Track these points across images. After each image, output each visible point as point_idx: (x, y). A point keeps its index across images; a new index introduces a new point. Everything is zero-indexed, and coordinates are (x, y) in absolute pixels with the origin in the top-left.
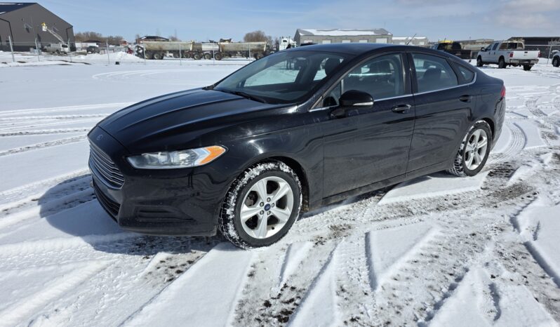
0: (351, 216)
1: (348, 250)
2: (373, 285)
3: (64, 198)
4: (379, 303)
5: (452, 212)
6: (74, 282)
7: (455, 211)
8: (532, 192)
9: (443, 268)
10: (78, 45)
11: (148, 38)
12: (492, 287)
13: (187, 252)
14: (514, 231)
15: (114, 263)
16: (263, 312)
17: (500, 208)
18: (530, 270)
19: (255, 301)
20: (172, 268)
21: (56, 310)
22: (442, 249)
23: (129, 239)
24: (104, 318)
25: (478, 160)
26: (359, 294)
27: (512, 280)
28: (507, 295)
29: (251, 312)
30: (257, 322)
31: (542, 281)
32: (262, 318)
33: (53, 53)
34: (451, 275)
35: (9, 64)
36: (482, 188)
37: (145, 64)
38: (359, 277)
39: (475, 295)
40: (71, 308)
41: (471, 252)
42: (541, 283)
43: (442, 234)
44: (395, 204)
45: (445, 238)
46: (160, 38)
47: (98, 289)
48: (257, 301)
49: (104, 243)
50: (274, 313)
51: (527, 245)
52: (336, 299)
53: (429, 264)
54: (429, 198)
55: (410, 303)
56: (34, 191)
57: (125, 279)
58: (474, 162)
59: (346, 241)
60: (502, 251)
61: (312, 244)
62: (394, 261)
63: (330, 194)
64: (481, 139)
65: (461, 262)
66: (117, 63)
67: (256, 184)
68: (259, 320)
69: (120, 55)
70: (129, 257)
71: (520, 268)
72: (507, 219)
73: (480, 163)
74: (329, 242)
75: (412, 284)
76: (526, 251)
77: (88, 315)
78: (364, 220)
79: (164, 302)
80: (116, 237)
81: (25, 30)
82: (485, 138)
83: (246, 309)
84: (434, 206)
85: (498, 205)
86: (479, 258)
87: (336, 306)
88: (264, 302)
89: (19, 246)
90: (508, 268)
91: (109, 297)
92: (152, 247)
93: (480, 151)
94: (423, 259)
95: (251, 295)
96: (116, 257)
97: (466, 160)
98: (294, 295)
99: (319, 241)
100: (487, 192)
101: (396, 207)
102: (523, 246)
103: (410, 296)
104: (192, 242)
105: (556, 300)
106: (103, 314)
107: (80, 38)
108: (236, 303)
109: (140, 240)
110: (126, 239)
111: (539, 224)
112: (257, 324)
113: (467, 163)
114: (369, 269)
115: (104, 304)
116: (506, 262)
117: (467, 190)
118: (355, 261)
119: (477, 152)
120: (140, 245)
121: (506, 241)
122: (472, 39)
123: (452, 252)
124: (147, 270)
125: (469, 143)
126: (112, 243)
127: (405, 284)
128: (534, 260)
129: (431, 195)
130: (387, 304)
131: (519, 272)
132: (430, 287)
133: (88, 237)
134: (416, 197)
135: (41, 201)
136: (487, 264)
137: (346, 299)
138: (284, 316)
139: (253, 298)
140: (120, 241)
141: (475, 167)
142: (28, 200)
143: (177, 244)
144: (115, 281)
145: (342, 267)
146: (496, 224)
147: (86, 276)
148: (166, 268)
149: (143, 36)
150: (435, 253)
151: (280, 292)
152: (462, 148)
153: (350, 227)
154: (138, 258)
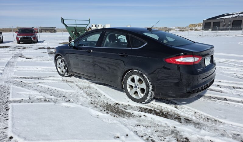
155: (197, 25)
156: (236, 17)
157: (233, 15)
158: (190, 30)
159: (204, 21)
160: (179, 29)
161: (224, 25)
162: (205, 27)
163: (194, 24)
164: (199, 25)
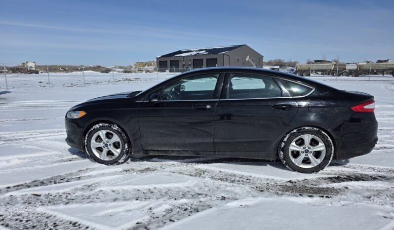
25: (313, 161)
36: (290, 181)
61: (122, 170)
63: (149, 149)
73: (316, 165)
74: (131, 172)
78: (168, 170)
81: (237, 60)
82: (321, 144)
99: (128, 171)
113: (294, 160)
119: (310, 154)
125: (293, 144)
153: (154, 170)
155: (146, 64)
156: (196, 55)
157: (193, 52)
158: (139, 71)
159: (157, 58)
160: (122, 70)
161: (184, 65)
162: (160, 67)
163: (142, 63)
164: (149, 64)
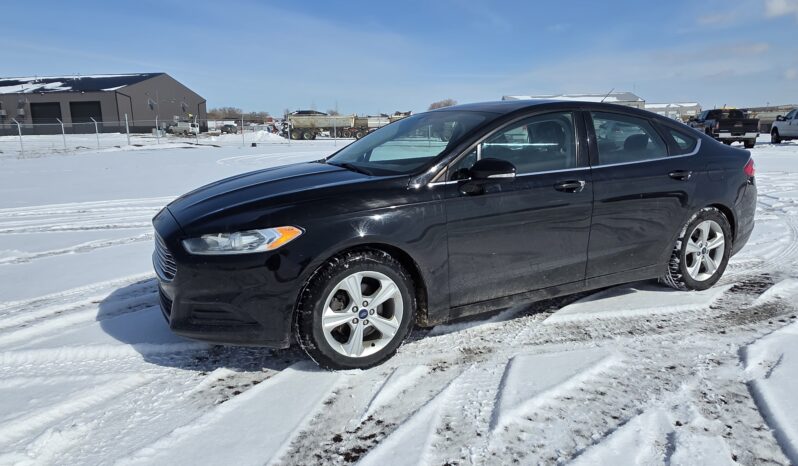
0: (498, 336)
1: (476, 380)
2: (493, 424)
3: (131, 300)
4: (492, 447)
5: (650, 338)
6: (107, 396)
7: (656, 336)
8: (790, 315)
9: (606, 408)
10: (211, 124)
11: (301, 113)
12: (671, 437)
13: (256, 370)
14: (738, 365)
15: (161, 378)
16: (327, 447)
17: (728, 333)
18: (740, 418)
19: (322, 433)
20: (230, 387)
21: (74, 426)
22: (614, 384)
23: (190, 351)
24: (127, 438)
25: (709, 266)
26: (470, 432)
27: (706, 430)
28: (688, 448)
29: (312, 446)
30: (316, 459)
31: (756, 433)
32: (323, 454)
33: (180, 134)
34: (615, 418)
35: (123, 148)
36: (711, 307)
37: (289, 145)
38: (478, 413)
39: (637, 445)
40: (91, 425)
41: (657, 390)
42: (751, 436)
43: (624, 365)
44: (570, 324)
45: (626, 370)
46: (317, 113)
47: (131, 406)
48: (325, 434)
49: (159, 355)
50: (343, 450)
51: (751, 386)
52: (434, 437)
53: (587, 402)
54: (624, 318)
55: (538, 449)
56: (99, 292)
57: (168, 397)
58: (703, 270)
59: (477, 367)
60: (707, 392)
61: (427, 369)
62: (534, 394)
63: (461, 303)
64: (712, 235)
65: (637, 403)
66: (254, 145)
67: (346, 280)
68: (319, 457)
69: (261, 135)
70: (181, 373)
71: (727, 416)
72: (734, 350)
73: (714, 272)
74: (454, 368)
75: (551, 426)
76: (747, 394)
77: (108, 434)
78: (515, 342)
79: (203, 425)
80: (175, 348)
81: (149, 107)
82: (720, 235)
83: (306, 442)
84: (625, 329)
85: (727, 330)
86: (668, 399)
87: (429, 447)
88: (333, 436)
89: (57, 351)
90: (707, 413)
91: (141, 416)
92: (215, 362)
93: (713, 253)
94: (582, 395)
95: (320, 426)
96: (166, 372)
97: (689, 265)
98: (377, 430)
99: (439, 367)
100: (717, 313)
101: (570, 328)
102: (745, 386)
103: (542, 442)
104: (267, 358)
105: (765, 460)
106: (128, 434)
107: (214, 116)
108: (296, 434)
109: (203, 353)
110: (186, 351)
111: (781, 357)
112: (315, 461)
113: (690, 270)
114: (495, 404)
115: (131, 422)
116: (708, 406)
117: (686, 308)
118: (480, 392)
119: (707, 255)
120: (200, 359)
121: (719, 378)
122: (770, 106)
123: (628, 389)
124: (199, 388)
125: (690, 241)
126: (167, 354)
127: (542, 425)
128: (754, 406)
129: (627, 313)
130: (504, 450)
131: (723, 420)
132: (578, 432)
133: (140, 346)
134: (602, 315)
135: (102, 303)
136: (676, 407)
137: (448, 439)
138: (354, 455)
139: (321, 430)
140: (178, 353)
141: (705, 277)
142: (87, 302)
143: (248, 360)
144: (155, 398)
145: (459, 399)
146: (715, 355)
147: (123, 390)
148: (222, 387)
149: (294, 110)
150: (602, 389)
151: (359, 425)
152: (679, 247)
153: (490, 351)
154: (193, 374)
157: (24, 86)
161: (3, 117)
